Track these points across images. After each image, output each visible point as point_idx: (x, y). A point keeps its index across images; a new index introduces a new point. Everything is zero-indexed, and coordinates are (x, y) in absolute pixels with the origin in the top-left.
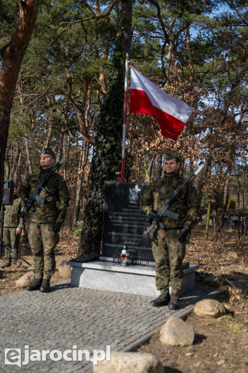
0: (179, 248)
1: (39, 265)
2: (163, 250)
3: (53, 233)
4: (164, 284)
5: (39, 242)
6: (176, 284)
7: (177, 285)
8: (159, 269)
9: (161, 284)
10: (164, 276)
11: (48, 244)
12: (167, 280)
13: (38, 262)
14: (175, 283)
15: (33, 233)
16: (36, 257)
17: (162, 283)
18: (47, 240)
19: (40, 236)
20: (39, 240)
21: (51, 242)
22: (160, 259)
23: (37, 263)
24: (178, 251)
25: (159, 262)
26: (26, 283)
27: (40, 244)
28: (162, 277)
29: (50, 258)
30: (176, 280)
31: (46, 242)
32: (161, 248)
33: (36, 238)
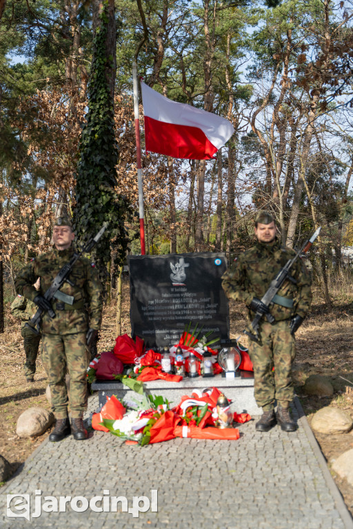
0: (291, 346)
1: (63, 398)
2: (269, 350)
3: (86, 347)
4: (269, 397)
5: (61, 364)
6: (287, 396)
7: (289, 397)
8: (263, 378)
9: (264, 398)
10: (269, 387)
11: (79, 366)
12: (273, 392)
13: (60, 394)
14: (285, 394)
15: (53, 351)
16: (57, 387)
17: (267, 397)
18: (77, 358)
19: (63, 355)
20: (61, 361)
21: (85, 361)
22: (265, 364)
23: (58, 396)
24: (291, 350)
25: (264, 368)
26: (35, 428)
27: (63, 367)
28: (267, 388)
29: (82, 386)
30: (287, 389)
31: (76, 362)
32: (265, 348)
33: (56, 359)
